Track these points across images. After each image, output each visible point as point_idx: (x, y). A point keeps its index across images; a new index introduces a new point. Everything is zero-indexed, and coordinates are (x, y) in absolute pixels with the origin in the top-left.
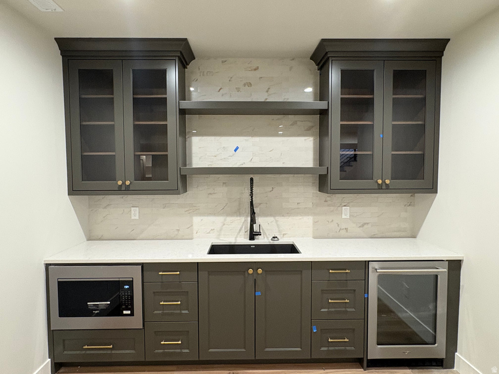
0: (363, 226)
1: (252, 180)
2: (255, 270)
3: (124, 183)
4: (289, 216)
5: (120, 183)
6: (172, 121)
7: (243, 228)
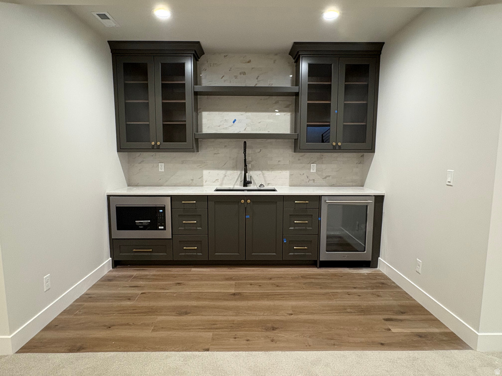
0: (325, 178)
1: (245, 142)
2: (246, 201)
3: (156, 144)
4: (272, 170)
5: (153, 143)
6: (189, 100)
7: (239, 179)
